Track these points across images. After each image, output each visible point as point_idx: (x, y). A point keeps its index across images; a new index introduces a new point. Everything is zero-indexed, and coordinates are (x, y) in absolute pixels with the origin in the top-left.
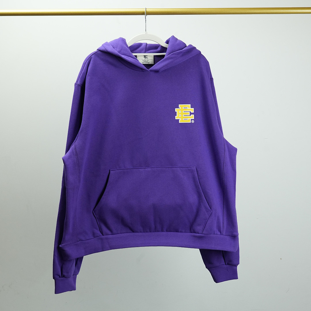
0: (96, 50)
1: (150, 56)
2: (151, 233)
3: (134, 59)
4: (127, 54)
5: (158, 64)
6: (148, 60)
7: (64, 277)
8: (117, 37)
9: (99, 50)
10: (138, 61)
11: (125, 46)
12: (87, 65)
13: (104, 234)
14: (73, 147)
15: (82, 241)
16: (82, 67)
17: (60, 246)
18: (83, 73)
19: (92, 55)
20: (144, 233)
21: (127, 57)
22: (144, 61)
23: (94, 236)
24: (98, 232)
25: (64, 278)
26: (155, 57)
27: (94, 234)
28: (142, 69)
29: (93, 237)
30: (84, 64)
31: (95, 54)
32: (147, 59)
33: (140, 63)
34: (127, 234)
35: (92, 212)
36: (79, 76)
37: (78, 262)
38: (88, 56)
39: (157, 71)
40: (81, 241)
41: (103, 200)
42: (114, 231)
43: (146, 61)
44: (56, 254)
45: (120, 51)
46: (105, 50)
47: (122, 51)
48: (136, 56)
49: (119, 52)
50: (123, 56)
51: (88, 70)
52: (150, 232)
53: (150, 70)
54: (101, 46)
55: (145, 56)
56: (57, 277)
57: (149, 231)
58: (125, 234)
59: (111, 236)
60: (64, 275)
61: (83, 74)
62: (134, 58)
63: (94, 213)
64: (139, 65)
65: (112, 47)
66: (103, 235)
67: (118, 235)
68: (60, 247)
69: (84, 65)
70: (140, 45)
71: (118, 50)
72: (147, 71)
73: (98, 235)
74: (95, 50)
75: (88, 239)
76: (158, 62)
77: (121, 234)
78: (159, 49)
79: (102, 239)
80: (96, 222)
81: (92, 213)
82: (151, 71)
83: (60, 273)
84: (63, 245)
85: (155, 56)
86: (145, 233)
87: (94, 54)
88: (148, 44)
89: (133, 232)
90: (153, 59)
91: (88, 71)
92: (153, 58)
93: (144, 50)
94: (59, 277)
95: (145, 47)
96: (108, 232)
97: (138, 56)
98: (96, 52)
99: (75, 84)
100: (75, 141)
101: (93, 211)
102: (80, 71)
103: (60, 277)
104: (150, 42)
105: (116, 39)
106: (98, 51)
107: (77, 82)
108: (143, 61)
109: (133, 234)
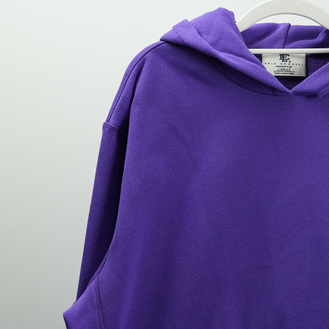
0: (159, 41)
1: (295, 55)
3: (252, 63)
4: (235, 51)
5: (316, 77)
6: (291, 65)
8: (212, 7)
9: (164, 40)
10: (264, 67)
11: (229, 29)
12: (135, 79)
14: (92, 285)
16: (123, 82)
18: (124, 97)
19: (148, 52)
21: (232, 58)
22: (280, 69)
26: (309, 59)
28: (273, 90)
30: (127, 75)
31: (154, 49)
32: (287, 63)
33: (268, 74)
36: (113, 105)
38: (138, 55)
39: (311, 95)
43: (286, 68)
45: (217, 41)
46: (178, 38)
47: (221, 42)
48: (259, 56)
49: (213, 45)
50: (222, 55)
51: (137, 91)
53: (294, 92)
54: (171, 28)
55: (283, 57)
61: (123, 100)
62: (252, 60)
64: (264, 78)
65: (195, 31)
69: (127, 77)
70: (272, 28)
71: (211, 38)
72: (288, 93)
74: (156, 39)
76: (315, 71)
78: (320, 38)
82: (296, 95)
85: (309, 57)
87: (152, 49)
88: (293, 26)
90: (304, 64)
91: (136, 93)
92: (302, 62)
93: (281, 42)
95: (285, 32)
97: (266, 56)
98: (158, 46)
99: (105, 126)
100: (99, 269)
102: (118, 94)
104: (297, 21)
105: (208, 13)
106: (162, 42)
107: (108, 120)
108: (276, 69)
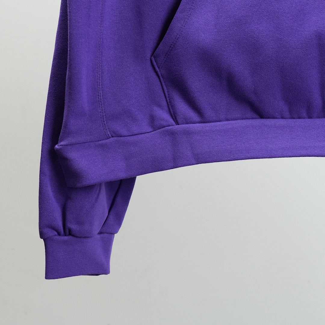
2: (312, 120)
7: (70, 234)
13: (179, 121)
15: (119, 138)
17: (56, 146)
20: (290, 120)
23: (152, 127)
24: (163, 115)
25: (70, 237)
27: (152, 119)
29: (150, 130)
34: (242, 121)
35: (148, 58)
37: (119, 200)
40: (116, 138)
41: (176, 24)
42: (209, 113)
44: (47, 171)
52: (310, 117)
56: (51, 233)
57: (305, 115)
58: (238, 121)
59: (197, 127)
60: (70, 230)
63: (155, 64)
66: (177, 123)
67: (219, 123)
68: (58, 150)
73: (165, 123)
75: (136, 132)
77: (227, 122)
79: (172, 134)
80: (160, 87)
81: (149, 62)
83: (59, 223)
84: (62, 143)
86: (295, 120)
89: (262, 117)
94: (56, 233)
96: (192, 114)
101: (153, 58)
103: (59, 234)
109: (259, 122)
